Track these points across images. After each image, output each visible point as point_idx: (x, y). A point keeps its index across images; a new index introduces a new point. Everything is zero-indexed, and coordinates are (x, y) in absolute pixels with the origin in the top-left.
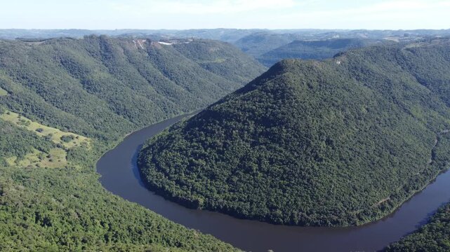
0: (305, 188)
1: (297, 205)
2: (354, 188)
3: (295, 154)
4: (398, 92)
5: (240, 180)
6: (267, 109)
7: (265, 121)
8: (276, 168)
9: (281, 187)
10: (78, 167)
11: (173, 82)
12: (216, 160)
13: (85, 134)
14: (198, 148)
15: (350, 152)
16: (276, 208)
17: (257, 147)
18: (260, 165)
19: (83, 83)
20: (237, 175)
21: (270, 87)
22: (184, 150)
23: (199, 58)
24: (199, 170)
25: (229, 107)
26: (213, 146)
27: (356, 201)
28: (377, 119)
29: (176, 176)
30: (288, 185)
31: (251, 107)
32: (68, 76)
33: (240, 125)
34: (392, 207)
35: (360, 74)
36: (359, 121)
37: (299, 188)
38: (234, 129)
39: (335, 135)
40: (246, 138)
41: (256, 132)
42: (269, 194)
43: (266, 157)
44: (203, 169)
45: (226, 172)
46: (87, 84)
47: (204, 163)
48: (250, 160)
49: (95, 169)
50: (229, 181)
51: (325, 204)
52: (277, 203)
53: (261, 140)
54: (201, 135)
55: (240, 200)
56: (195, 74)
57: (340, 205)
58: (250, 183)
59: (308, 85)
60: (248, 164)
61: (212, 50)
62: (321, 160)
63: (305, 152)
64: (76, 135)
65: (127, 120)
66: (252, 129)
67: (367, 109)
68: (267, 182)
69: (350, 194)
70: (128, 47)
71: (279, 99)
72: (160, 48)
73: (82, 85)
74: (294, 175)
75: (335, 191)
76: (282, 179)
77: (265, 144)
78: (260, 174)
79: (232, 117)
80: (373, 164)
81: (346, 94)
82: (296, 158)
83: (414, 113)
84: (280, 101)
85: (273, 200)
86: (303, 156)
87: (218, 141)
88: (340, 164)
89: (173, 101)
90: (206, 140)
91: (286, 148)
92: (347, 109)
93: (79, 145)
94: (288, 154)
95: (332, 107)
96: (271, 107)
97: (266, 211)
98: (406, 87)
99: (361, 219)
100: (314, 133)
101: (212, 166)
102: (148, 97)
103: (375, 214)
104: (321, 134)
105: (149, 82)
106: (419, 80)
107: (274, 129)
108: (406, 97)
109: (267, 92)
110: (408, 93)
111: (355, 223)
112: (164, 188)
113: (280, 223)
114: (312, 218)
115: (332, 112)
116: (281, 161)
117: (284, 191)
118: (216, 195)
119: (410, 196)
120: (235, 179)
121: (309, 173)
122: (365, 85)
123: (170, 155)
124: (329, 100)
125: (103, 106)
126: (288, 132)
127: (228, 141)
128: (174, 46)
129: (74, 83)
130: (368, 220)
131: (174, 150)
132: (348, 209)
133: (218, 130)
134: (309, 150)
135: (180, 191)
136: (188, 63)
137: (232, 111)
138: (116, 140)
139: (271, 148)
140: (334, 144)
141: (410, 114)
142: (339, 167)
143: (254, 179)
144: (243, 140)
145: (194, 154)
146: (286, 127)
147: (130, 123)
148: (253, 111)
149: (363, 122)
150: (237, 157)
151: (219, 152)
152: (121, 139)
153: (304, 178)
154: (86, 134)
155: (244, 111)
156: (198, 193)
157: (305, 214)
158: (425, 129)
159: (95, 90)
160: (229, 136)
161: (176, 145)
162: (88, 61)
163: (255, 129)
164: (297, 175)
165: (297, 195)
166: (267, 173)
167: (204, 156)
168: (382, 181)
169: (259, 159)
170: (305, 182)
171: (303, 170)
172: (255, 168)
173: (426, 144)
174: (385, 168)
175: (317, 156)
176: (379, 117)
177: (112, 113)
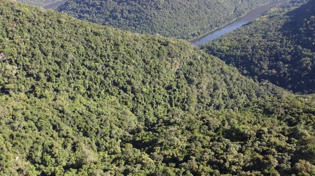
0: (148, 25)
2: (178, 24)
3: (144, 6)
5: (110, 24)
8: (132, 15)
9: (134, 26)
12: (96, 14)
14: (84, 7)
15: (179, 5)
17: (121, 4)
18: (122, 14)
20: (108, 21)
22: (76, 9)
26: (93, 5)
27: (178, 31)
30: (138, 24)
34: (200, 34)
37: (144, 25)
43: (126, 9)
44: (87, 19)
45: (102, 20)
47: (88, 16)
48: (116, 11)
50: (103, 25)
60: (115, 14)
62: (160, 9)
63: (150, 5)
68: (126, 24)
69: (175, 28)
74: (142, 18)
75: (165, 26)
76: (135, 21)
77: (126, 2)
78: (122, 19)
80: (193, 12)
82: (144, 8)
86: (149, 7)
87: (97, 2)
88: (171, 11)
90: (89, 2)
91: (139, 3)
94: (140, 6)
101: (93, 17)
103: (188, 38)
116: (135, 11)
117: (136, 27)
119: (213, 30)
120: (107, 23)
121: (151, 17)
127: (103, 2)
131: (69, 10)
134: (153, 3)
139: (130, 4)
142: (170, 13)
143: (118, 22)
145: (82, 11)
150: (109, 10)
151: (98, 9)
153: (147, 19)
161: (70, 7)
164: (144, 18)
165: (143, 29)
166: (127, 18)
167: (88, 11)
168: (197, 22)
169: (122, 11)
170: (149, 21)
171: (148, 15)
172: (119, 16)
173: (233, 4)
174: (201, 14)
175: (157, 7)
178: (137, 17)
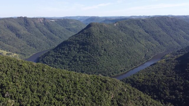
0: (95, 65)
1: (91, 71)
2: (112, 64)
3: (92, 54)
4: (136, 35)
6: (84, 39)
7: (83, 44)
8: (86, 59)
11: (54, 35)
12: (65, 58)
13: (17, 53)
14: (59, 54)
15: (112, 54)
17: (79, 53)
18: (80, 58)
19: (17, 35)
20: (71, 62)
21: (85, 32)
22: (53, 55)
23: (66, 26)
24: (58, 62)
25: (70, 40)
27: (112, 69)
28: (126, 44)
30: (89, 64)
31: (78, 39)
32: (11, 32)
33: (74, 46)
34: (125, 70)
35: (123, 29)
36: (118, 44)
37: (92, 65)
38: (72, 47)
39: (108, 48)
40: (76, 50)
41: (79, 48)
42: (82, 68)
43: (82, 56)
44: (60, 61)
45: (68, 62)
46: (18, 35)
47: (60, 59)
48: (76, 57)
50: (69, 65)
51: (101, 70)
53: (81, 50)
54: (60, 50)
56: (63, 32)
57: (106, 70)
58: (76, 65)
59: (100, 32)
60: (75, 58)
61: (71, 23)
62: (101, 56)
63: (96, 54)
64: (13, 53)
65: (34, 48)
66: (78, 47)
67: (122, 40)
68: (82, 64)
69: (110, 66)
70: (36, 22)
71: (88, 36)
72: (49, 22)
73: (16, 36)
74: (91, 61)
75: (105, 66)
76: (87, 62)
77: (82, 52)
78: (80, 62)
79: (71, 43)
80: (121, 57)
81: (115, 35)
82: (93, 55)
83: (141, 42)
84: (89, 37)
85: (83, 69)
86: (95, 55)
87: (66, 52)
88: (108, 57)
89: (54, 42)
90: (62, 52)
91: (89, 53)
92: (114, 40)
93: (14, 56)
94: (90, 54)
95: (108, 39)
98: (140, 33)
99: (113, 74)
100: (100, 47)
101: (63, 60)
102: (43, 40)
103: (118, 73)
104: (102, 47)
105: (44, 35)
106: (146, 31)
107: (86, 46)
108: (140, 37)
109: (84, 34)
110: (141, 35)
115: (107, 40)
116: (87, 57)
117: (87, 66)
119: (133, 68)
120: (71, 64)
121: (96, 60)
122: (124, 33)
124: (107, 36)
125: (24, 43)
126: (90, 47)
127: (69, 52)
128: (56, 21)
129: (13, 35)
130: (115, 75)
131: (50, 56)
132: (109, 71)
133: (66, 48)
134: (97, 53)
136: (61, 28)
137: (71, 41)
138: (29, 55)
139: (84, 53)
140: (107, 51)
142: (107, 58)
143: (77, 63)
146: (90, 45)
148: (79, 41)
149: (120, 44)
150: (72, 56)
151: (66, 55)
152: (31, 55)
155: (76, 41)
158: (144, 47)
159: (21, 38)
160: (70, 50)
161: (51, 54)
162: (19, 27)
165: (91, 67)
166: (82, 61)
167: (60, 57)
168: (123, 63)
169: (80, 57)
170: (95, 63)
171: (95, 59)
172: (78, 60)
173: (143, 52)
174: (125, 59)
175: (100, 55)
176: (126, 43)
177: (28, 46)
178: (88, 60)
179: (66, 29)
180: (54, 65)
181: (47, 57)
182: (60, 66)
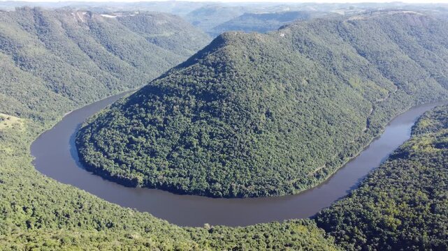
0: (244, 160)
1: (236, 179)
2: (291, 158)
3: (236, 128)
4: (338, 64)
5: (180, 156)
6: (208, 82)
7: (206, 96)
8: (217, 141)
9: (220, 161)
10: (8, 150)
11: (117, 57)
12: (157, 137)
14: (138, 125)
15: (289, 124)
16: (215, 182)
17: (198, 122)
18: (200, 140)
19: (16, 59)
20: (177, 150)
21: (211, 60)
22: (124, 128)
23: (146, 32)
24: (139, 147)
25: (170, 81)
26: (153, 122)
27: (293, 170)
28: (317, 91)
29: (115, 154)
30: (227, 159)
31: (192, 81)
33: (181, 100)
34: (327, 174)
35: (303, 46)
36: (299, 92)
37: (238, 160)
38: (174, 104)
39: (275, 107)
40: (187, 113)
41: (197, 107)
42: (209, 168)
43: (206, 131)
44: (143, 146)
45: (167, 149)
46: (20, 60)
47: (144, 140)
48: (190, 135)
49: (28, 152)
50: (169, 157)
51: (263, 175)
52: (217, 177)
53: (202, 114)
54: (141, 111)
55: (180, 176)
56: (140, 48)
57: (277, 175)
58: (190, 158)
59: (250, 58)
60: (188, 139)
61: (159, 22)
62: (260, 132)
63: (245, 125)
64: (6, 116)
65: (67, 98)
66: (193, 104)
67: (308, 81)
68: (207, 156)
69: (288, 164)
70: (66, 20)
71: (220, 73)
72: (102, 20)
73: (14, 62)
74: (233, 149)
75: (273, 162)
76: (222, 152)
77: (206, 118)
78: (200, 149)
79: (173, 92)
80: (311, 134)
81: (288, 66)
82: (236, 131)
83: (352, 83)
84: (221, 75)
85: (212, 174)
86: (243, 129)
87: (158, 117)
88: (279, 135)
89: (117, 77)
90: (146, 117)
91: (226, 122)
92: (288, 81)
93: (11, 127)
94: (228, 127)
95: (273, 80)
96: (212, 81)
97: (206, 185)
98: (347, 59)
99: (297, 188)
100: (254, 106)
101: (152, 143)
102: (89, 73)
103: (310, 182)
104: (260, 107)
105: (91, 57)
106: (359, 52)
107: (215, 103)
108: (346, 69)
109: (208, 65)
110: (349, 64)
111: (291, 192)
112: (102, 167)
113: (219, 197)
114: (251, 189)
115: (272, 84)
116: (221, 135)
117: (224, 164)
118: (156, 172)
119: (344, 163)
120: (175, 155)
121: (248, 146)
122: (308, 57)
123: (109, 133)
124: (270, 72)
125: (39, 84)
126: (228, 105)
127: (169, 117)
128: (119, 19)
129: (6, 60)
130: (303, 188)
131: (113, 128)
132: (285, 179)
133: (159, 106)
134: (249, 122)
135: (119, 170)
136: (133, 37)
137: (172, 86)
138: (53, 119)
139: (212, 122)
140: (274, 115)
141: (349, 84)
142: (277, 138)
143: (194, 154)
144: (184, 115)
145: (134, 131)
146: (227, 101)
147: (69, 101)
148: (194, 86)
149: (303, 94)
150: (178, 132)
151: (160, 128)
152: (59, 119)
153: (243, 150)
154: (19, 114)
155: (185, 85)
156: (137, 171)
157: (243, 186)
158: (362, 98)
159: (30, 67)
160: (170, 111)
161: (115, 123)
162: (21, 36)
163: (196, 104)
164: (236, 148)
165: (236, 168)
166: (208, 147)
167: (144, 133)
168: (318, 150)
169: (200, 134)
170: (245, 154)
171: (242, 143)
172: (195, 143)
173: (362, 113)
174: (322, 137)
175: (256, 129)
176: (318, 89)
177: (50, 91)
178: (225, 144)
179: (147, 39)
180: (128, 159)
181: (105, 132)
182: (145, 160)
